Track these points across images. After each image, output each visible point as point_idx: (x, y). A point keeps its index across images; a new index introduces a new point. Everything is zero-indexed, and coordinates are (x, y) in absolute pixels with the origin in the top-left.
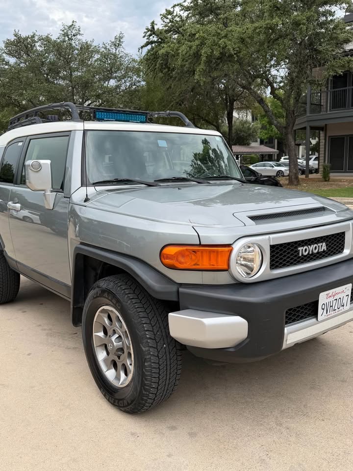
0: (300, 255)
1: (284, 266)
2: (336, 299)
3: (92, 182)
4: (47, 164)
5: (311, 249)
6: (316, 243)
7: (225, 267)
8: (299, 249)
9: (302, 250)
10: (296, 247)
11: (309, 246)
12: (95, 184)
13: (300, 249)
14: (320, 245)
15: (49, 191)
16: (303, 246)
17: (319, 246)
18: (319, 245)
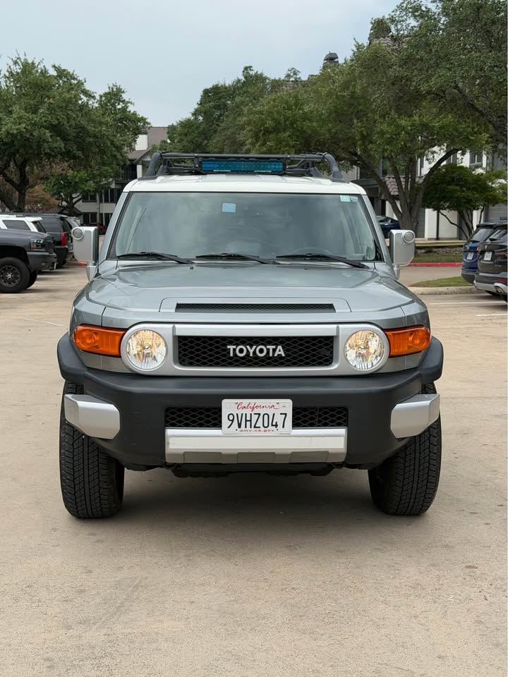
0: (232, 355)
1: (205, 365)
2: (259, 414)
3: (118, 255)
4: (90, 232)
5: (251, 351)
6: (262, 344)
7: (115, 352)
8: (228, 347)
9: (234, 350)
10: (226, 345)
11: (248, 347)
12: (120, 258)
13: (231, 347)
14: (271, 347)
15: (91, 264)
16: (237, 345)
17: (268, 350)
18: (268, 347)
